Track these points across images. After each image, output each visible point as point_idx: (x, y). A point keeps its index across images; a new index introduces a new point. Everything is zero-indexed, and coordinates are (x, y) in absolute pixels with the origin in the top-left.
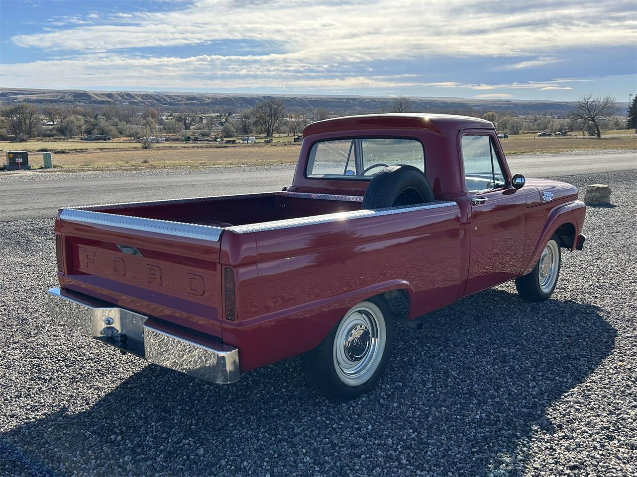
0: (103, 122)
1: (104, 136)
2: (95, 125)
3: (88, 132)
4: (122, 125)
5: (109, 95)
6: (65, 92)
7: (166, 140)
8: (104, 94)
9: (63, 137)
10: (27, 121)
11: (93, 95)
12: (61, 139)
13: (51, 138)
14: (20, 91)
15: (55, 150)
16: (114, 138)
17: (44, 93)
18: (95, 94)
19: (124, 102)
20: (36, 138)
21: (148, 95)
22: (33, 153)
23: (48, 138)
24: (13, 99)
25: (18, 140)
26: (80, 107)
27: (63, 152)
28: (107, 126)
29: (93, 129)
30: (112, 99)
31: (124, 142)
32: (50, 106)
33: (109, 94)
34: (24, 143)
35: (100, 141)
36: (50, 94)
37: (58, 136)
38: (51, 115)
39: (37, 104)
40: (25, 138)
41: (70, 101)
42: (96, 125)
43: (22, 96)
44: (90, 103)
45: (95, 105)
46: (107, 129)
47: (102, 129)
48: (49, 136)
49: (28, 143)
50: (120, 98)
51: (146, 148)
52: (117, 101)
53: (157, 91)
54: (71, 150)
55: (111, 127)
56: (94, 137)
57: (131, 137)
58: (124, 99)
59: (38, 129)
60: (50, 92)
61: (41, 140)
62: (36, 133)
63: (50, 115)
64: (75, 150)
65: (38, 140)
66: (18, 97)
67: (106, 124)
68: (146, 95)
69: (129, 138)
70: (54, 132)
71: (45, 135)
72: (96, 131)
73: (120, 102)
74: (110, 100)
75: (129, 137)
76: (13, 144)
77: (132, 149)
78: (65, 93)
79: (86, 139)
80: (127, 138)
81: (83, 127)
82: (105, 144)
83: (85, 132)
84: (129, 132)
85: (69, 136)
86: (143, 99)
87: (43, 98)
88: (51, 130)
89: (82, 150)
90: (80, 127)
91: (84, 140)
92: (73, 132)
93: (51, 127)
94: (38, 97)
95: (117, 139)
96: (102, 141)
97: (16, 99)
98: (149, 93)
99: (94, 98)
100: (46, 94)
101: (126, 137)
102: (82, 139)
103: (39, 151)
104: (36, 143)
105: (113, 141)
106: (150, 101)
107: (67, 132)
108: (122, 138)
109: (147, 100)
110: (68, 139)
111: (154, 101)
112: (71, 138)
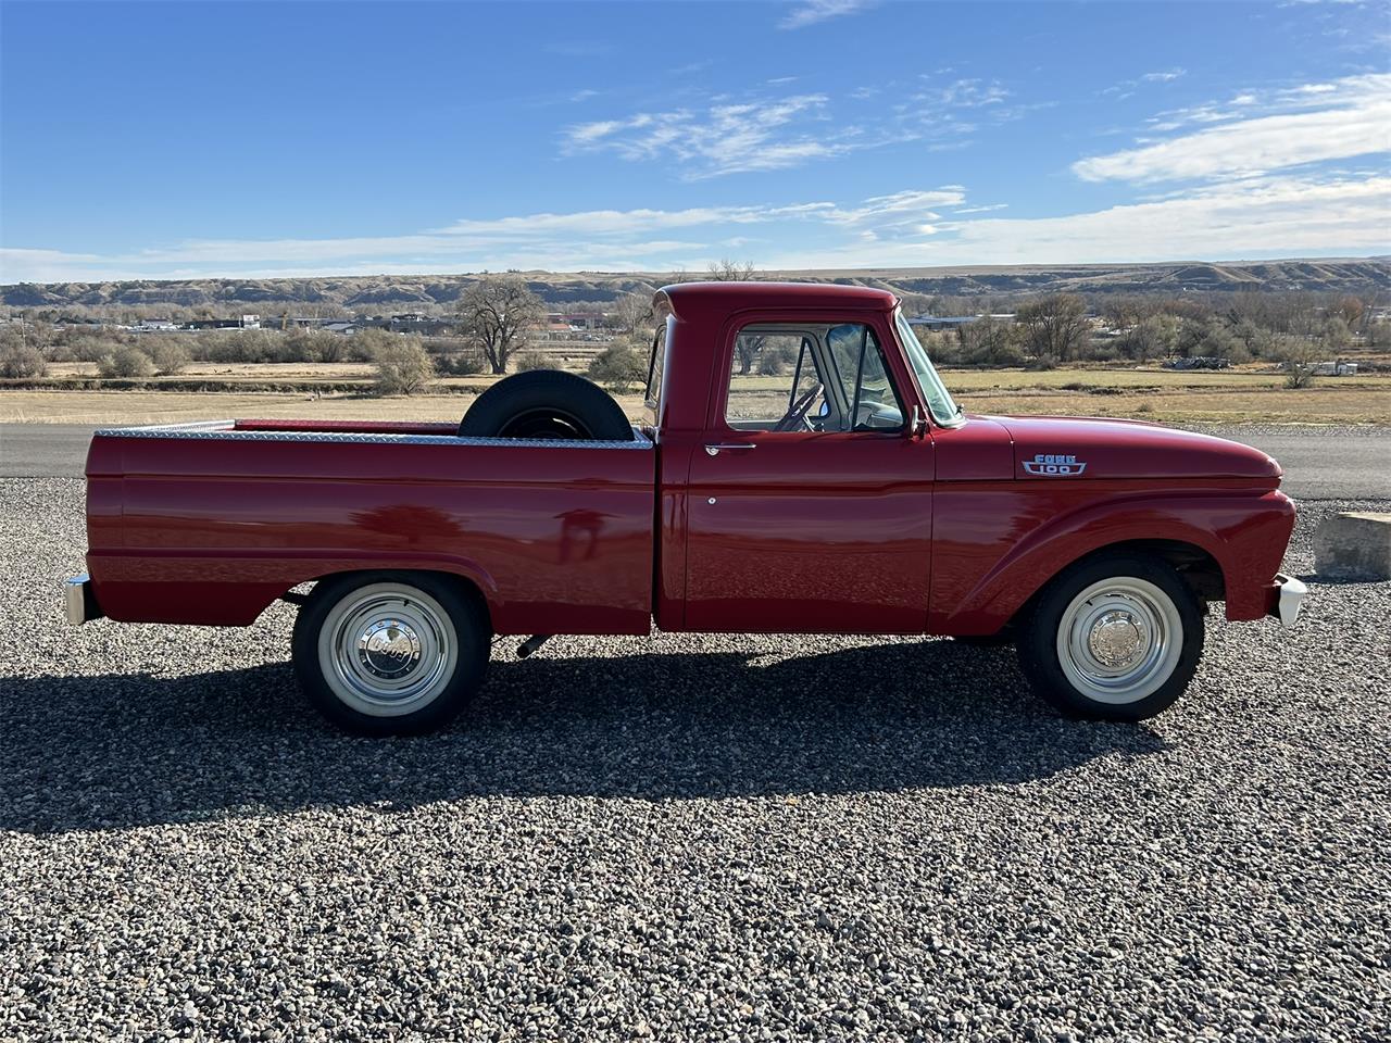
0: (1218, 330)
1: (1215, 359)
2: (1199, 336)
3: (1184, 351)
4: (1260, 335)
5: (1259, 270)
6: (1162, 267)
7: (1359, 370)
8: (1245, 269)
9: (1129, 361)
10: (1062, 330)
11: (1223, 272)
12: (1122, 365)
13: (1104, 362)
14: (1076, 269)
15: (1095, 387)
16: (1236, 364)
17: (1121, 271)
18: (1227, 269)
19: (1292, 284)
20: (1073, 363)
21: (1354, 265)
22: (1049, 393)
23: (1097, 363)
24: (1060, 286)
25: (1039, 367)
26: (1189, 297)
27: (1109, 392)
28: (1224, 338)
29: (1193, 345)
30: (1264, 278)
31: (1258, 372)
32: (1123, 298)
33: (1258, 267)
34: (1048, 373)
35: (1202, 371)
36: (1131, 274)
37: (1118, 359)
38: (1119, 317)
39: (1103, 293)
40: (1052, 362)
41: (1169, 287)
42: (1204, 335)
43: (1076, 280)
44: (1213, 288)
45: (1222, 292)
46: (1223, 344)
47: (1211, 345)
48: (1101, 359)
49: (1056, 373)
50: (1283, 276)
51: (1297, 386)
52: (1274, 282)
53: (1377, 255)
54: (1129, 388)
55: (1233, 341)
56: (1191, 361)
57: (1277, 362)
58: (1292, 277)
59: (1079, 345)
60: (1132, 269)
61: (1083, 366)
62: (1075, 352)
63: (1117, 315)
64: (1138, 387)
65: (1076, 367)
66: (1070, 280)
67: (1225, 333)
68: (1348, 267)
69: (1272, 364)
70: (1113, 350)
71: (1093, 358)
72: (1199, 348)
73: (1282, 283)
74: (1259, 280)
75: (1274, 362)
76: (1027, 374)
77: (1260, 389)
78: (1162, 269)
79: (1173, 366)
80: (1266, 365)
81: (1173, 341)
82: (1212, 376)
83: (1177, 350)
84: (1275, 350)
85: (1139, 359)
86: (1341, 275)
87: (1116, 282)
88: (1107, 347)
89: (1151, 387)
90: (1168, 339)
91: (1169, 367)
92: (1149, 352)
93: (1109, 340)
94: (1106, 279)
95: (1244, 366)
96: (1207, 370)
97: (1066, 285)
98: (1356, 262)
99: (1224, 277)
100: (1124, 274)
101: (1264, 362)
102: (1164, 366)
103: (1064, 388)
104: (1070, 373)
105: (1234, 371)
106: (1356, 278)
107: (1138, 352)
108: (1256, 365)
109: (1348, 276)
110: (1136, 365)
111: (1366, 278)
112: (1143, 363)
